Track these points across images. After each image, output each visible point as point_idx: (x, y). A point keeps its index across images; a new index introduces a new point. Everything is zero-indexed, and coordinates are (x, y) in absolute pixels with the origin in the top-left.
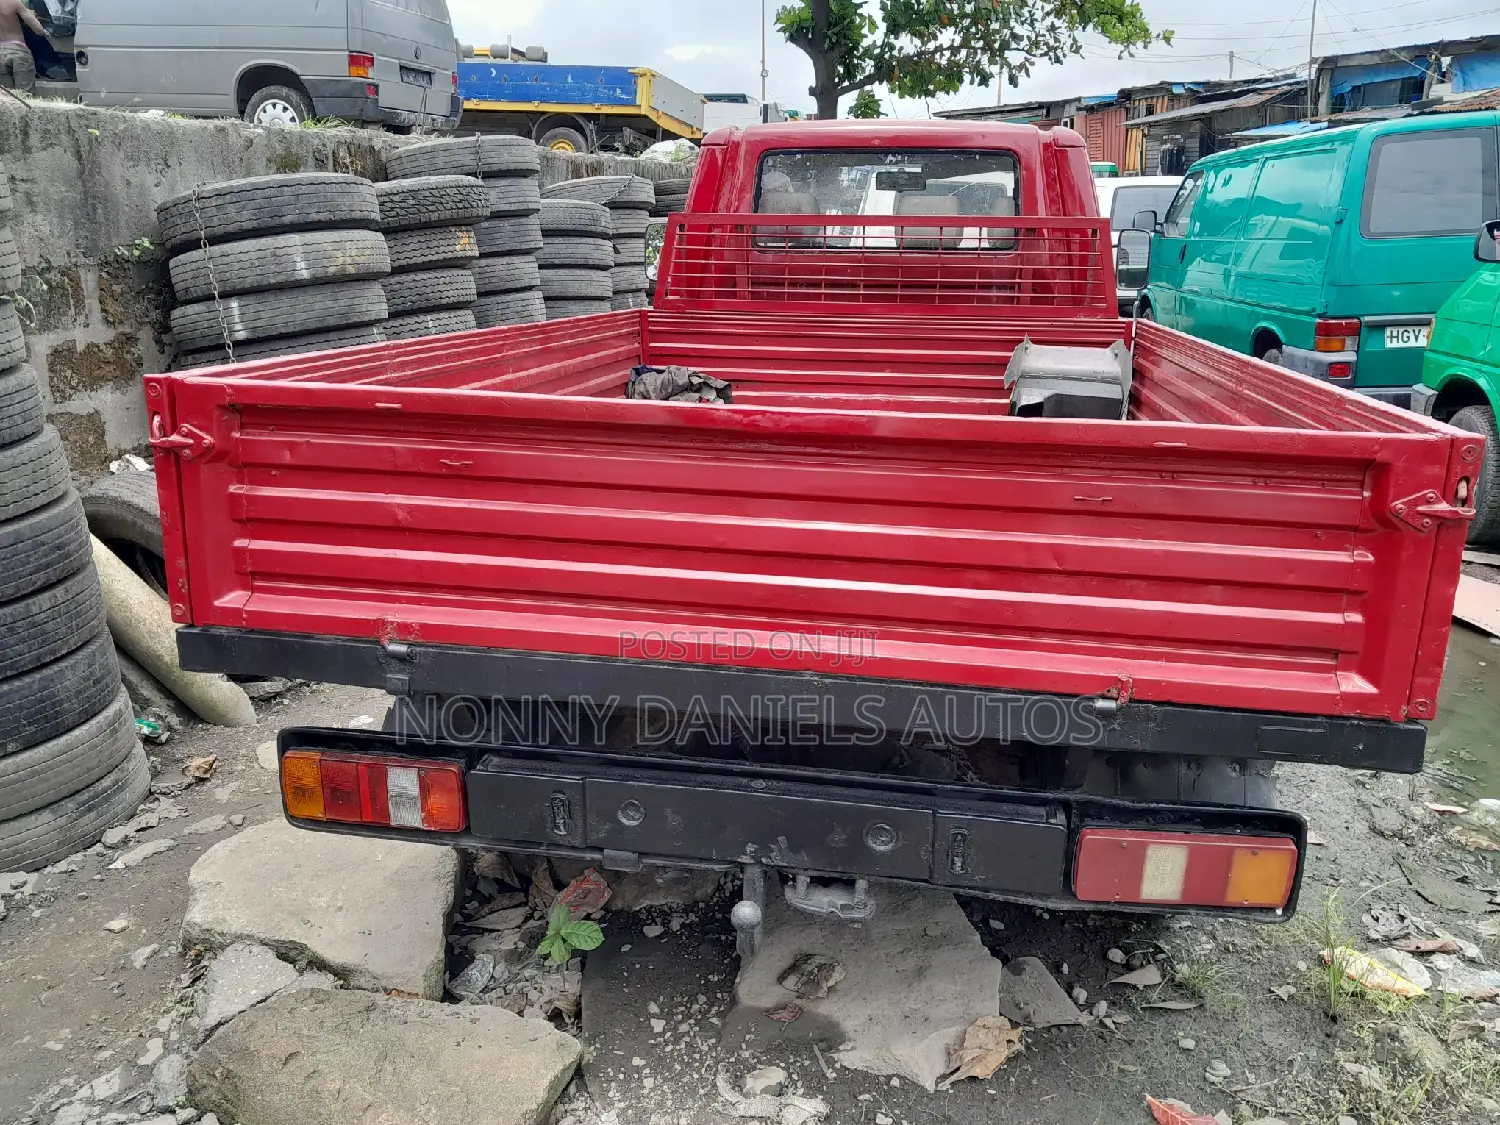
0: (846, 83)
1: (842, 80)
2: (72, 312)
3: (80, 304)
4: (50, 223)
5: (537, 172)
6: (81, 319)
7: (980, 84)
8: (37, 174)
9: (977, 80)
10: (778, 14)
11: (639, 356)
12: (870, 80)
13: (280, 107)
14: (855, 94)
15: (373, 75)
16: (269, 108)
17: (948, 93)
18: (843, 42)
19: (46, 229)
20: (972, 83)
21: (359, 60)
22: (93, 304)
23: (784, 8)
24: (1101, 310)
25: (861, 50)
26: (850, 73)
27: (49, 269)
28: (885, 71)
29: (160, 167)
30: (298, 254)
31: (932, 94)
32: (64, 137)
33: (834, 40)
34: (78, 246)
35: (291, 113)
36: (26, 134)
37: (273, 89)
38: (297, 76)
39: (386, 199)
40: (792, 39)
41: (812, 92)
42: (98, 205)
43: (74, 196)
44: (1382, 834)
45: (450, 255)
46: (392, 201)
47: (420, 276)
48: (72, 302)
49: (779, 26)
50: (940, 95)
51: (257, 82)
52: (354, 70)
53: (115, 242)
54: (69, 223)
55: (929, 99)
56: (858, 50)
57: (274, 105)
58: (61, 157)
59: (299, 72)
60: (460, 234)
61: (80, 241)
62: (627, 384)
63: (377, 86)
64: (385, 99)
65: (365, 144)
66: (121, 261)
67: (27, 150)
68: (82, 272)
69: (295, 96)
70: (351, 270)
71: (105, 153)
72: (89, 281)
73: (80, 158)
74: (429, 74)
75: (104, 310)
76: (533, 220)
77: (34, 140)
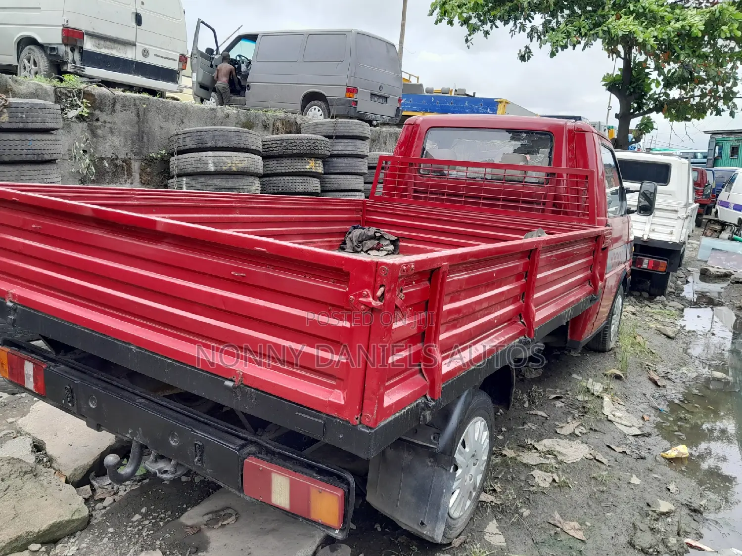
0: (637, 112)
1: (635, 111)
2: (126, 177)
3: (130, 174)
4: (120, 141)
5: (368, 138)
6: (129, 181)
7: (716, 115)
8: (117, 121)
9: (714, 113)
10: (604, 77)
11: (360, 221)
12: (650, 111)
13: (317, 110)
14: (640, 118)
15: (355, 97)
16: (313, 110)
17: (699, 119)
18: (637, 91)
19: (117, 143)
20: (711, 114)
21: (351, 90)
22: (136, 176)
23: (608, 74)
24: (585, 220)
25: (648, 96)
26: (640, 108)
27: (117, 159)
28: (659, 107)
29: (179, 123)
30: (210, 161)
31: (689, 120)
32: (132, 107)
33: (632, 90)
34: (132, 151)
35: (321, 112)
36: (114, 105)
37: (316, 102)
38: (325, 97)
39: (274, 142)
40: (609, 89)
41: (617, 116)
42: (144, 135)
43: (135, 130)
44: (634, 547)
45: (302, 170)
46: (277, 144)
47: (287, 178)
48: (126, 173)
49: (604, 83)
50: (694, 120)
51: (311, 98)
52: (348, 94)
53: (150, 151)
54: (130, 142)
55: (687, 123)
56: (647, 96)
57: (315, 109)
58: (131, 115)
59: (326, 95)
60: (310, 161)
61: (133, 149)
62: (346, 232)
63: (357, 102)
64: (361, 108)
65: (292, 120)
66: (152, 160)
67: (113, 111)
68: (132, 161)
69: (323, 106)
70: (234, 169)
71: (151, 115)
72: (136, 166)
73: (138, 116)
74: (386, 98)
75: (140, 178)
76: (365, 160)
77: (118, 107)
